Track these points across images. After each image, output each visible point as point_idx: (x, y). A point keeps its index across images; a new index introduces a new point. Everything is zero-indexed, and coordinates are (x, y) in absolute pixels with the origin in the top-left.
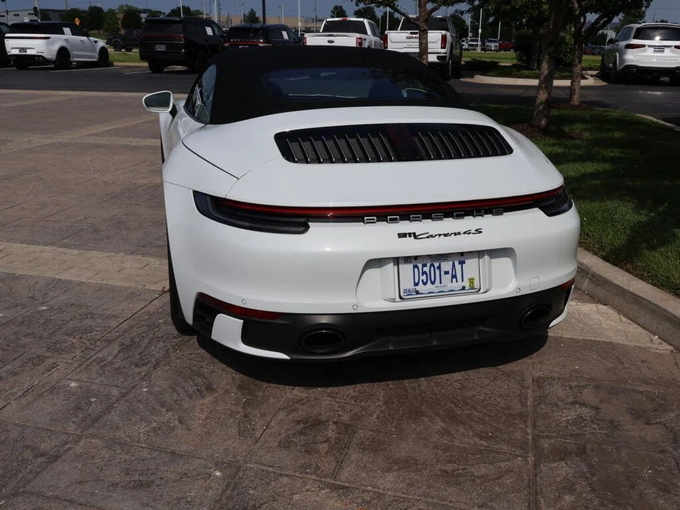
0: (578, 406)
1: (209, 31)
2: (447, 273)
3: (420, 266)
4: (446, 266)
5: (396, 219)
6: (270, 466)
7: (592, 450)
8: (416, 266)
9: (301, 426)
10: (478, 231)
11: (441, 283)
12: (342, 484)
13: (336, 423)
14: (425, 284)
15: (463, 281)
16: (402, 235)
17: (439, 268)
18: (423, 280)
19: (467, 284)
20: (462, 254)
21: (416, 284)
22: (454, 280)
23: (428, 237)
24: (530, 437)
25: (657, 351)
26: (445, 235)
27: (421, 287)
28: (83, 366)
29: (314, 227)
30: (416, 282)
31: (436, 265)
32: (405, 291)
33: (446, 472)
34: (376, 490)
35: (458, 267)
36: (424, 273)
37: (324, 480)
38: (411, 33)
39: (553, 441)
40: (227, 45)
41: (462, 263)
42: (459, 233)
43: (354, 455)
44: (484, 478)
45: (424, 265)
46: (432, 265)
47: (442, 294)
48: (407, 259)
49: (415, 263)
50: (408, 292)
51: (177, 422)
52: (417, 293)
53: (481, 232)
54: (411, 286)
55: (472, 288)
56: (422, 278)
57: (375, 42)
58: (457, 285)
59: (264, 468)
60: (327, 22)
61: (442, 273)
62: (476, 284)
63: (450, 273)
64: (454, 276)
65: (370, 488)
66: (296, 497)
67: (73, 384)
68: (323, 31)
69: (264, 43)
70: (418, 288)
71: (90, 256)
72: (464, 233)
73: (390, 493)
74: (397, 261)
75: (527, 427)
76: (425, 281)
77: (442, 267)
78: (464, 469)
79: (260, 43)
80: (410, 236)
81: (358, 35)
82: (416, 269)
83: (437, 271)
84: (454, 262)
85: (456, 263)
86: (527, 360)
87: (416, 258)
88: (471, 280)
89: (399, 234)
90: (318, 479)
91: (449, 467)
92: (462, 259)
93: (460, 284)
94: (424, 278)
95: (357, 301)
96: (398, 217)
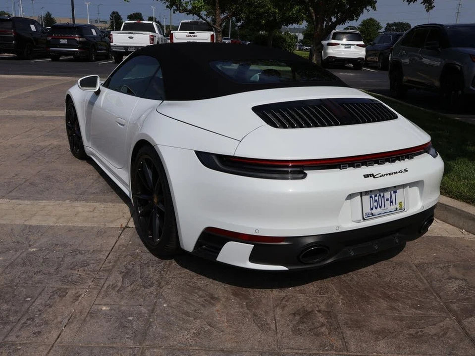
0: (453, 280)
1: (33, 28)
2: (387, 200)
3: (373, 196)
4: (387, 195)
5: (359, 165)
6: (298, 349)
8: (371, 197)
9: (298, 318)
10: (406, 171)
11: (385, 207)
13: (319, 311)
14: (376, 208)
15: (396, 204)
16: (366, 176)
17: (383, 197)
18: (375, 206)
19: (398, 206)
20: (395, 187)
21: (372, 209)
22: (392, 204)
23: (380, 176)
24: (442, 304)
25: (470, 239)
26: (390, 174)
27: (375, 211)
28: (102, 293)
29: (311, 174)
30: (372, 207)
31: (382, 195)
32: (366, 214)
33: (412, 335)
35: (393, 195)
36: (376, 201)
37: (340, 353)
38: (190, 33)
39: (457, 304)
40: (50, 38)
41: (395, 192)
42: (397, 173)
43: (348, 332)
44: (437, 335)
45: (376, 196)
46: (380, 195)
47: (386, 214)
48: (367, 193)
49: (370, 194)
50: (368, 215)
51: (209, 327)
52: (372, 215)
53: (407, 171)
54: (369, 211)
55: (401, 209)
57: (161, 38)
58: (393, 208)
59: (296, 351)
60: (125, 23)
61: (385, 200)
62: (403, 206)
63: (389, 200)
64: (391, 202)
67: (104, 308)
68: (123, 30)
69: (79, 37)
70: (373, 211)
71: (43, 204)
72: (399, 172)
74: (361, 194)
75: (435, 297)
77: (385, 196)
78: (421, 331)
79: (76, 37)
80: (371, 176)
81: (151, 34)
82: (371, 199)
83: (383, 199)
85: (392, 192)
87: (371, 191)
88: (400, 203)
89: (364, 176)
90: (337, 353)
91: (412, 331)
92: (395, 190)
93: (395, 207)
94: (375, 204)
95: (338, 224)
96: (361, 164)
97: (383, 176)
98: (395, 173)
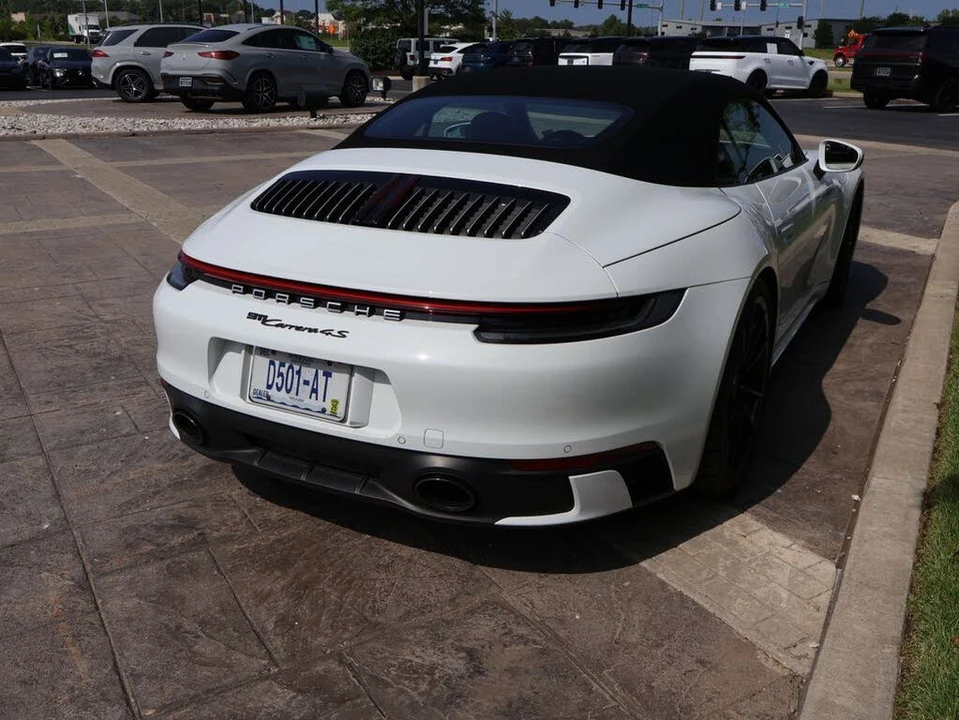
2: (306, 383)
3: (277, 363)
4: (308, 373)
5: (261, 294)
8: (272, 363)
10: (342, 334)
11: (297, 394)
12: (93, 585)
14: (279, 389)
15: (324, 401)
16: (252, 316)
17: (299, 372)
18: (277, 384)
19: (328, 406)
20: (330, 363)
21: (269, 387)
22: (314, 395)
25: (769, 663)
26: (297, 328)
27: (273, 392)
30: (270, 383)
31: (296, 368)
32: (256, 392)
34: (101, 606)
35: (322, 379)
36: (281, 374)
39: (339, 669)
41: (327, 375)
42: (315, 331)
43: (152, 569)
44: (193, 656)
45: (282, 365)
46: (291, 367)
47: (295, 409)
48: (264, 352)
49: (272, 358)
50: (259, 394)
52: (269, 398)
54: (263, 388)
55: (334, 414)
56: (276, 380)
58: (316, 404)
61: (301, 381)
62: (340, 411)
63: (311, 384)
64: (314, 391)
65: (100, 601)
66: (45, 575)
70: (270, 392)
72: (322, 332)
73: (103, 615)
74: (249, 349)
75: (350, 639)
76: (279, 386)
77: (302, 374)
80: (259, 319)
82: (272, 367)
83: (296, 377)
84: (317, 371)
85: (321, 372)
87: (274, 352)
88: (335, 403)
89: (250, 314)
92: (328, 369)
93: (320, 404)
94: (279, 380)
95: (208, 387)
96: (264, 292)
97: (282, 326)
98: (310, 330)
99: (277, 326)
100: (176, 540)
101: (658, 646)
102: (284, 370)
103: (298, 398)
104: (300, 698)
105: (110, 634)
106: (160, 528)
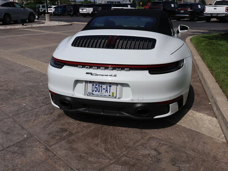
0: (153, 150)
1: (173, 5)
2: (104, 89)
3: (95, 85)
4: (104, 86)
5: (88, 68)
7: (138, 166)
8: (93, 85)
10: (115, 76)
11: (101, 92)
12: (50, 149)
13: (70, 132)
14: (96, 91)
15: (110, 93)
16: (87, 73)
17: (101, 87)
18: (95, 90)
19: (111, 94)
20: (110, 83)
21: (93, 91)
22: (107, 92)
24: (122, 155)
25: (217, 141)
26: (102, 75)
27: (94, 92)
28: (31, 101)
30: (93, 90)
31: (101, 85)
32: (89, 93)
33: (81, 156)
34: (56, 154)
35: (108, 88)
36: (96, 88)
39: (128, 158)
40: (177, 10)
41: (110, 86)
42: (107, 75)
43: (63, 142)
44: (89, 162)
45: (96, 85)
47: (101, 96)
48: (90, 82)
49: (93, 83)
50: (90, 93)
52: (93, 94)
53: (116, 76)
54: (91, 92)
55: (113, 96)
56: (95, 89)
58: (107, 94)
61: (102, 89)
62: (115, 95)
63: (105, 89)
64: (107, 91)
65: (55, 153)
66: (34, 148)
70: (93, 92)
72: (110, 76)
73: (58, 156)
74: (87, 82)
75: (125, 151)
76: (96, 90)
77: (102, 87)
78: (87, 157)
80: (90, 74)
82: (93, 86)
83: (101, 88)
84: (107, 86)
85: (108, 86)
86: (156, 130)
87: (94, 82)
88: (113, 93)
89: (86, 73)
90: (46, 145)
92: (110, 85)
93: (108, 94)
94: (96, 89)
95: (73, 93)
96: (89, 67)
97: (97, 75)
98: (106, 75)
99: (96, 75)
100: (64, 134)
101: (193, 141)
102: (97, 86)
103: (102, 93)
104: (123, 167)
105: (64, 160)
106: (58, 132)
